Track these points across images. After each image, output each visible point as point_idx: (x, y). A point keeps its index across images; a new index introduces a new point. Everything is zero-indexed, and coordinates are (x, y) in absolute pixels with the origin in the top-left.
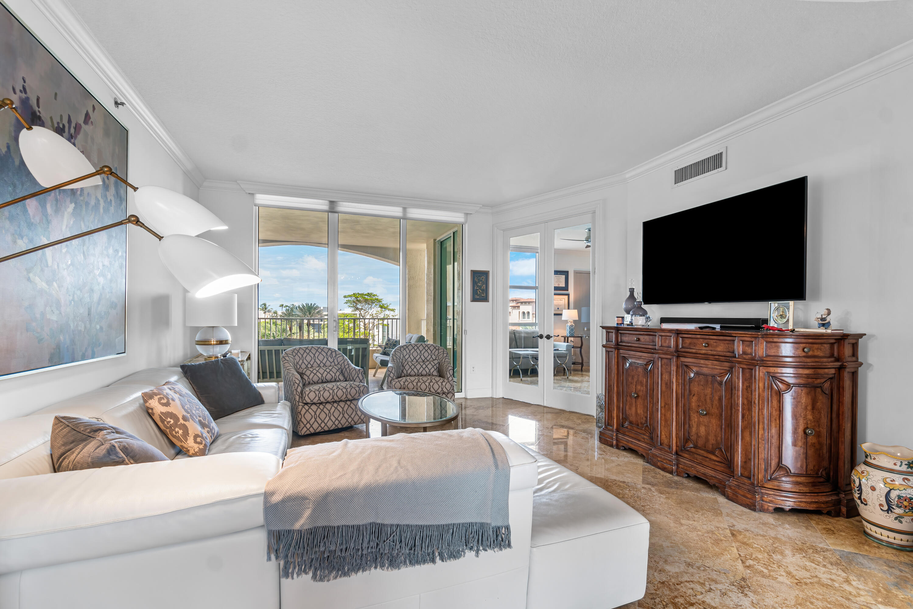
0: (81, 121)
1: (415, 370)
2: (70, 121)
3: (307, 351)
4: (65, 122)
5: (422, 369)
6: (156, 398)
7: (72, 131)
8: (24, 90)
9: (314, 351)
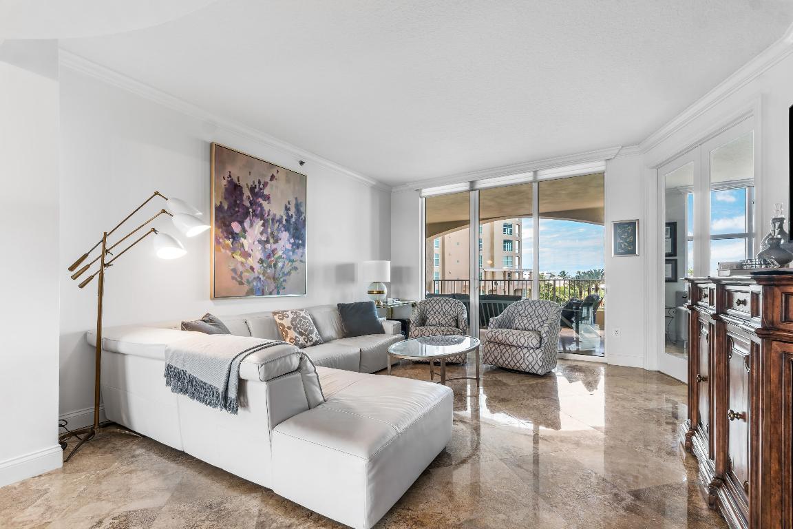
0: (268, 179)
1: (522, 324)
2: (259, 182)
3: (437, 302)
4: (257, 183)
5: (528, 324)
6: (277, 315)
7: (261, 186)
8: (230, 176)
9: (442, 302)
